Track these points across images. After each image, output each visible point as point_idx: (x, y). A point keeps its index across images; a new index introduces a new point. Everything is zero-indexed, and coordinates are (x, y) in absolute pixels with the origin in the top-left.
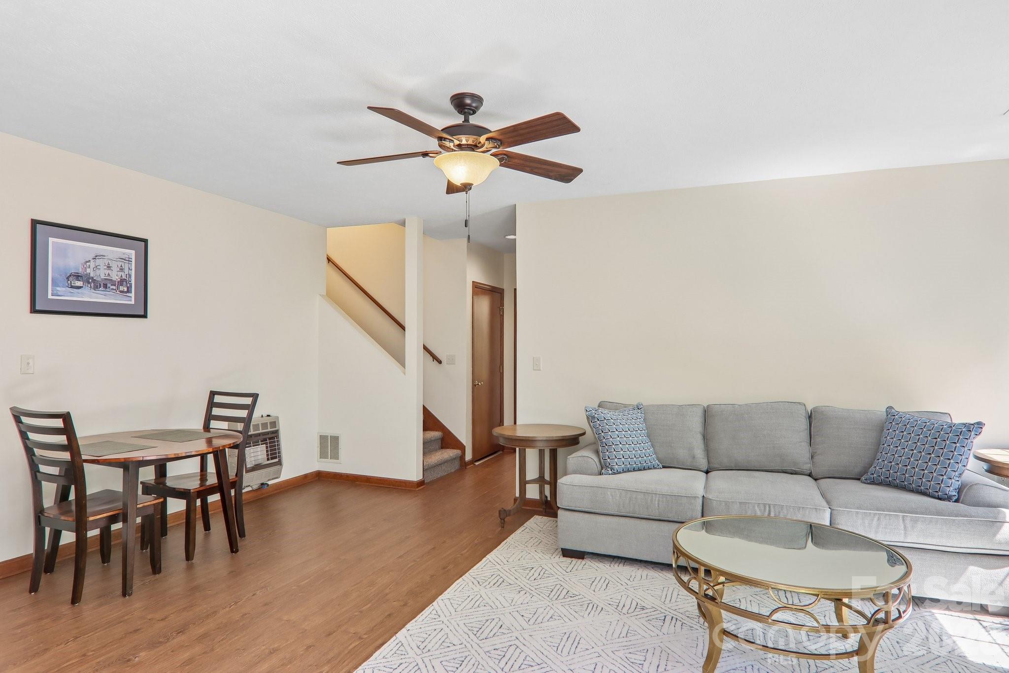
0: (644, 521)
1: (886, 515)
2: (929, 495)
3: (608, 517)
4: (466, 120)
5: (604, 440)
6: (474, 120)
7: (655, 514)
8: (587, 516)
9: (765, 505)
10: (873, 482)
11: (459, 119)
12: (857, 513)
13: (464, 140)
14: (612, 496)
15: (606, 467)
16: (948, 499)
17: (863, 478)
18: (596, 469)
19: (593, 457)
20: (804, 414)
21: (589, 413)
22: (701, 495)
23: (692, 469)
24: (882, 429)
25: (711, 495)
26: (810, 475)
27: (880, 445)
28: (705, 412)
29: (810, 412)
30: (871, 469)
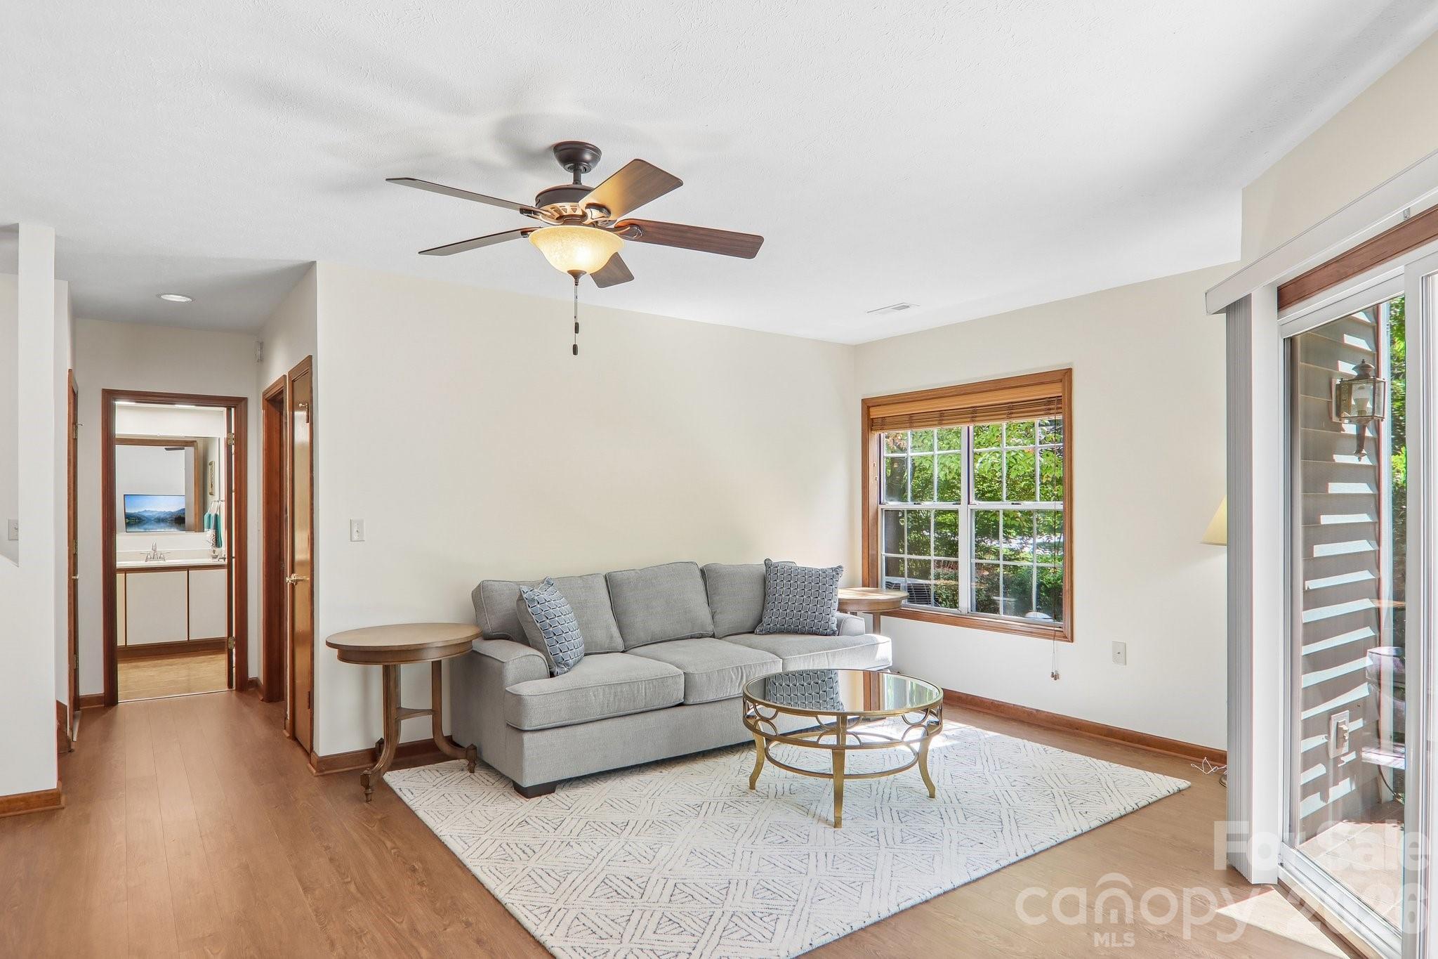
0: (627, 718)
1: (817, 655)
3: (587, 725)
4: (577, 180)
5: (551, 629)
6: (587, 179)
7: (641, 706)
8: (562, 731)
9: (737, 668)
10: (769, 633)
11: (564, 178)
12: (800, 657)
13: (567, 208)
14: (595, 696)
15: (558, 664)
16: (834, 634)
17: (757, 630)
18: (544, 669)
19: (539, 654)
20: (698, 573)
21: (525, 596)
22: (681, 672)
23: (611, 652)
24: (765, 580)
25: (690, 670)
26: (713, 636)
27: (767, 596)
28: (606, 581)
29: (702, 572)
30: (765, 620)
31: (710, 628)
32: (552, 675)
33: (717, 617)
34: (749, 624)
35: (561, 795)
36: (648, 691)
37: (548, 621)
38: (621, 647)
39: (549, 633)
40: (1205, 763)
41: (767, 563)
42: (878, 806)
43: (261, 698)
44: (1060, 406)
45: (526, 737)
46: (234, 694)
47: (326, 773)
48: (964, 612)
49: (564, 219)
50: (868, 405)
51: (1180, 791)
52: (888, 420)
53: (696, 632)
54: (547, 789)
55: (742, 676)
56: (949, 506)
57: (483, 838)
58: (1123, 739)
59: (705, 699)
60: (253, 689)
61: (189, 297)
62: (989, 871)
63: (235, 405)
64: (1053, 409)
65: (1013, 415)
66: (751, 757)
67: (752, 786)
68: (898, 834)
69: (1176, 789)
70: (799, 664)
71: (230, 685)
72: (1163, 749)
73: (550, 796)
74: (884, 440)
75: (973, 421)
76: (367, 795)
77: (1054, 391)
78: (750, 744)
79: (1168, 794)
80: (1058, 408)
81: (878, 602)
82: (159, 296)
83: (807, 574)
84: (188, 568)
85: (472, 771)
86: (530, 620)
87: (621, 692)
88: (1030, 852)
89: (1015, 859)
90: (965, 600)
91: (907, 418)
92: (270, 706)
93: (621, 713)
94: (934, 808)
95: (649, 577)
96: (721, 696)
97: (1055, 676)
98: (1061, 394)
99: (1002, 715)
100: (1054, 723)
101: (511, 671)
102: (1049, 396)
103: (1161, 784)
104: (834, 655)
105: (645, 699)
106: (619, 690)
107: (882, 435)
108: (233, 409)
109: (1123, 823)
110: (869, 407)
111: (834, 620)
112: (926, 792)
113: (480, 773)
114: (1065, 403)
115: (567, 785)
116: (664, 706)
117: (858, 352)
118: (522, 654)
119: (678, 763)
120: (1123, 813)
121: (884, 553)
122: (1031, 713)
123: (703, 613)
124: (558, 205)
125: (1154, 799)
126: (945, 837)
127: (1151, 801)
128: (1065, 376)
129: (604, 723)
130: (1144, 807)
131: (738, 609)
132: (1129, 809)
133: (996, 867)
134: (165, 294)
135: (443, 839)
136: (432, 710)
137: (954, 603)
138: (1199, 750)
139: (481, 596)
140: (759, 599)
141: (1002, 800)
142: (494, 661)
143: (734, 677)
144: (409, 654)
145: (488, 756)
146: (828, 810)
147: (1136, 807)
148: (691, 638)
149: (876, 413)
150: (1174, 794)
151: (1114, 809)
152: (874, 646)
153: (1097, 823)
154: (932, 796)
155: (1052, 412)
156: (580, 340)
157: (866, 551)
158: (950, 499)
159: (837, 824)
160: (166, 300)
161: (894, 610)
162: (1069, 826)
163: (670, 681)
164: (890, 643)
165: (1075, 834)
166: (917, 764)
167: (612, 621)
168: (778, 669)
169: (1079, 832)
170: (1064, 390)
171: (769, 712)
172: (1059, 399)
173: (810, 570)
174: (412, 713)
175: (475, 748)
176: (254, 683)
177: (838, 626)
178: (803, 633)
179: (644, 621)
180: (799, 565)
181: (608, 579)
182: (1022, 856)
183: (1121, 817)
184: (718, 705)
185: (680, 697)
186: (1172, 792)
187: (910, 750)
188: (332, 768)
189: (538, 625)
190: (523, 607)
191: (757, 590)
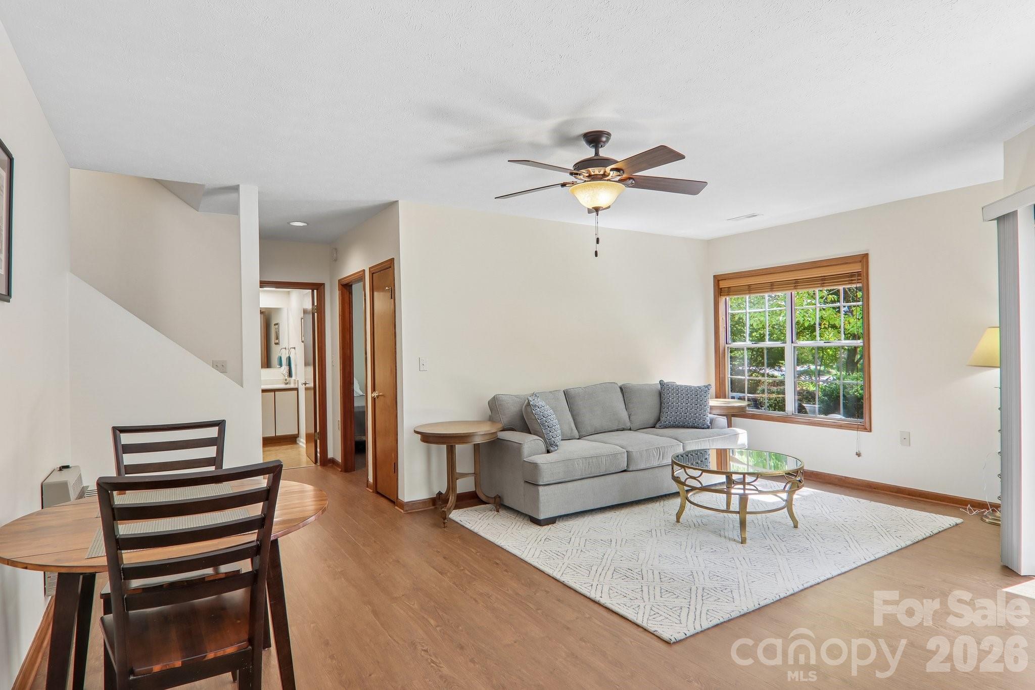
0: (595, 478)
2: (696, 428)
4: (597, 153)
5: (546, 424)
6: (604, 153)
7: (603, 471)
8: (560, 485)
10: (666, 427)
11: (588, 152)
12: (692, 442)
13: (595, 171)
15: (551, 445)
16: (708, 428)
17: (657, 426)
18: (544, 448)
19: (541, 439)
20: (619, 390)
21: (531, 403)
22: (625, 451)
23: (572, 439)
24: (660, 394)
25: (630, 449)
26: (630, 429)
27: (663, 404)
28: (565, 395)
29: (621, 388)
30: (663, 419)
31: (628, 425)
32: (548, 452)
33: (631, 417)
34: (651, 421)
35: (560, 525)
36: (607, 462)
37: (544, 419)
38: (577, 436)
39: (545, 426)
40: (969, 509)
41: (661, 383)
42: (764, 532)
43: (340, 470)
44: (860, 278)
45: (541, 489)
46: (319, 468)
47: (409, 511)
48: (790, 414)
49: (592, 178)
50: (718, 279)
51: (957, 525)
52: (732, 289)
53: (621, 427)
54: (551, 521)
55: (660, 453)
56: (778, 344)
57: (529, 547)
58: (909, 495)
59: (639, 468)
60: (331, 465)
61: (304, 222)
62: (851, 568)
63: (317, 288)
64: (855, 280)
65: (825, 285)
66: (677, 501)
67: (678, 521)
68: (784, 548)
69: (954, 523)
70: (692, 446)
71: (316, 462)
72: (938, 500)
73: (554, 525)
74: (729, 303)
75: (796, 289)
76: (444, 523)
77: (856, 268)
78: (676, 494)
79: (950, 526)
80: (858, 280)
81: (733, 408)
82: (289, 223)
83: (688, 390)
84: (274, 391)
85: (498, 511)
86: (534, 418)
87: (592, 462)
88: (873, 558)
89: (865, 562)
90: (791, 405)
91: (747, 287)
92: (347, 474)
93: (591, 475)
94: (800, 534)
95: (591, 392)
96: (648, 466)
97: (859, 455)
98: (860, 270)
99: (821, 480)
100: (858, 485)
101: (526, 450)
102: (852, 272)
103: (944, 521)
104: (713, 440)
105: (606, 466)
106: (591, 461)
107: (727, 299)
108: (315, 291)
109: (925, 542)
110: (718, 281)
111: (708, 418)
112: (791, 523)
113: (502, 512)
114: (863, 276)
115: (561, 519)
116: (616, 471)
117: (710, 245)
118: (531, 439)
119: (623, 507)
120: (925, 537)
121: (729, 376)
122: (841, 479)
123: (624, 414)
124: (590, 169)
125: (942, 529)
126: (815, 549)
127: (940, 530)
128: (864, 259)
129: (583, 481)
130: (936, 534)
131: (646, 412)
132: (928, 535)
133: (855, 566)
134: (292, 222)
135: (504, 547)
136: (474, 473)
137: (782, 408)
138: (965, 501)
139: (494, 404)
140: (658, 406)
141: (842, 529)
142: (513, 444)
143: (655, 454)
144: (462, 438)
145: (507, 502)
146: (736, 534)
147: (932, 534)
148: (617, 431)
149: (723, 284)
150: (953, 526)
151: (919, 535)
152: (736, 435)
153: (909, 543)
154: (796, 527)
155: (853, 282)
156: (599, 248)
157: (718, 375)
158: (778, 339)
159: (743, 541)
160: (294, 226)
161: (740, 413)
162: (892, 544)
163: (619, 455)
164: (746, 434)
165: (897, 548)
166: (786, 509)
167: (571, 419)
168: (680, 450)
169: (900, 547)
170: (863, 267)
171: (696, 473)
172: (859, 274)
173: (690, 387)
174: (463, 475)
175: (500, 497)
176: (333, 461)
177: (711, 423)
178: (688, 428)
179: (591, 420)
180: (678, 383)
181: (566, 393)
182: (869, 560)
183: (924, 539)
184: (646, 472)
185: (624, 466)
186: (952, 525)
187: (780, 500)
188: (413, 509)
189: (539, 421)
190: (529, 410)
191: (655, 401)
